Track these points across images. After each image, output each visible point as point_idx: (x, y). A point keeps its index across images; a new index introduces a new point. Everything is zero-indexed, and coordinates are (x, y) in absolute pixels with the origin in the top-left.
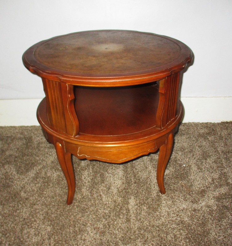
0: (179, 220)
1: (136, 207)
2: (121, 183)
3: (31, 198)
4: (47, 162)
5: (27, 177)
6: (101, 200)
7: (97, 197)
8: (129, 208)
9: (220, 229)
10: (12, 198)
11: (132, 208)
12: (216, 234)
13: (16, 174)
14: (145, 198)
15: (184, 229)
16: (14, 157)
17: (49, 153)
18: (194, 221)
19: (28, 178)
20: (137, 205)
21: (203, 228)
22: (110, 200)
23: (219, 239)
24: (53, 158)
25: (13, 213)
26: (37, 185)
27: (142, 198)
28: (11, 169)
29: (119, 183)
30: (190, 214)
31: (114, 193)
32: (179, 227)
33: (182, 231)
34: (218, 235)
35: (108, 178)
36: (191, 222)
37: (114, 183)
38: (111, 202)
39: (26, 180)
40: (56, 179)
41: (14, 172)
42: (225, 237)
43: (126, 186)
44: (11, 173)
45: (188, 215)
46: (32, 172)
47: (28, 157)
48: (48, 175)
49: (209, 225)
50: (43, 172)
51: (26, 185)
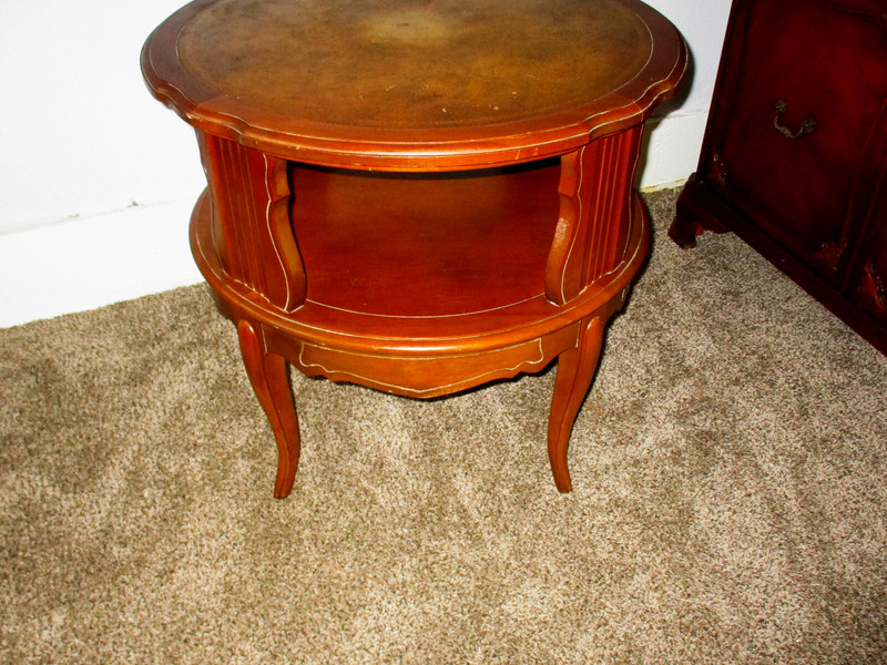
0: (608, 500)
1: (480, 495)
2: (409, 439)
3: (152, 557)
4: (146, 432)
5: (104, 496)
6: (373, 501)
7: (357, 495)
8: (462, 506)
9: (715, 496)
10: (88, 572)
11: (470, 503)
12: (711, 511)
13: (58, 495)
14: (492, 464)
15: (628, 520)
16: (21, 440)
17: (137, 401)
18: (645, 493)
19: (108, 497)
20: (480, 489)
21: (673, 505)
22: (401, 497)
23: (722, 519)
24: (161, 413)
25: (117, 616)
26: (151, 512)
27: (486, 467)
28: (34, 484)
29: (403, 440)
30: (628, 477)
31: (403, 473)
32: (615, 517)
33: (626, 527)
34: (715, 511)
35: (363, 434)
36: (639, 496)
37: (389, 443)
38: (405, 499)
39: (105, 505)
40: (203, 479)
41: (50, 490)
42: (735, 512)
43: (425, 444)
44: (42, 496)
45: (624, 479)
46: (111, 476)
47: (72, 431)
48: (173, 470)
49: (686, 492)
50: (150, 466)
51: (113, 519)
